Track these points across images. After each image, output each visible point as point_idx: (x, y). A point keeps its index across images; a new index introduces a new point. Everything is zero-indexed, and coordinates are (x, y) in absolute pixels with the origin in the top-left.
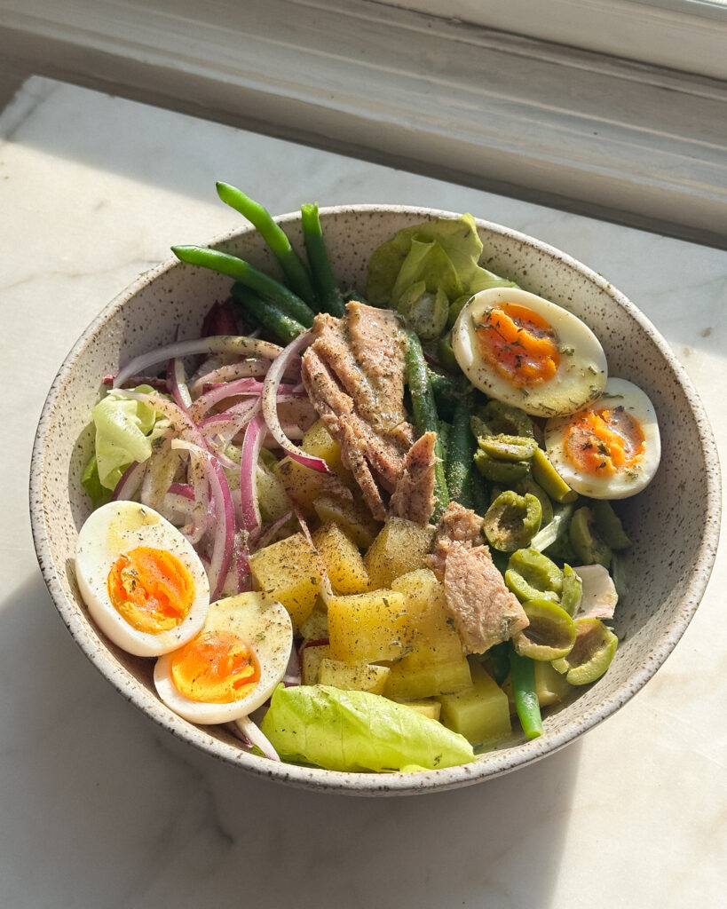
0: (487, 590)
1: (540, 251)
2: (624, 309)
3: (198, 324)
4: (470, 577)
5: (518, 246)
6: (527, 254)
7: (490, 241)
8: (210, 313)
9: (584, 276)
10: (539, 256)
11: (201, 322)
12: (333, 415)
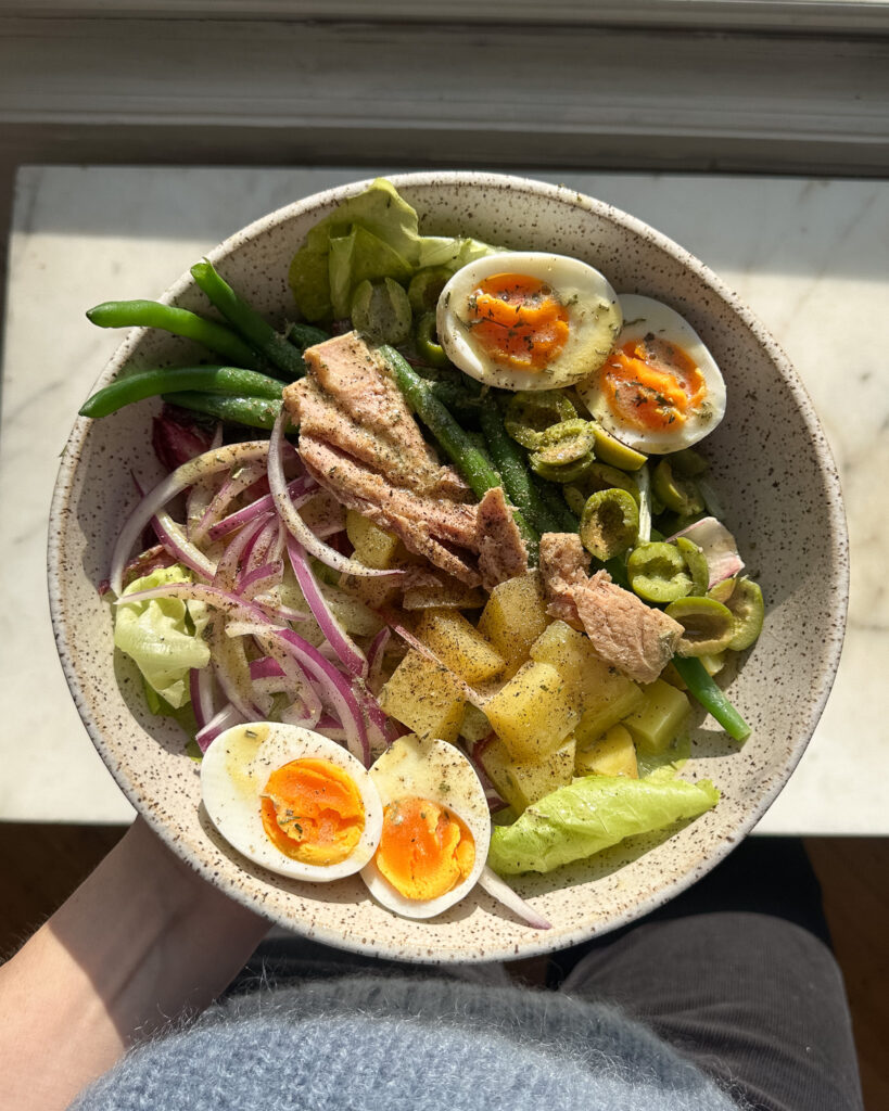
0: (633, 622)
1: (481, 187)
2: (609, 220)
3: (149, 453)
4: (611, 618)
5: (453, 190)
6: (466, 196)
7: (417, 197)
8: (154, 435)
9: (545, 196)
10: (482, 193)
11: (151, 449)
12: (374, 509)
